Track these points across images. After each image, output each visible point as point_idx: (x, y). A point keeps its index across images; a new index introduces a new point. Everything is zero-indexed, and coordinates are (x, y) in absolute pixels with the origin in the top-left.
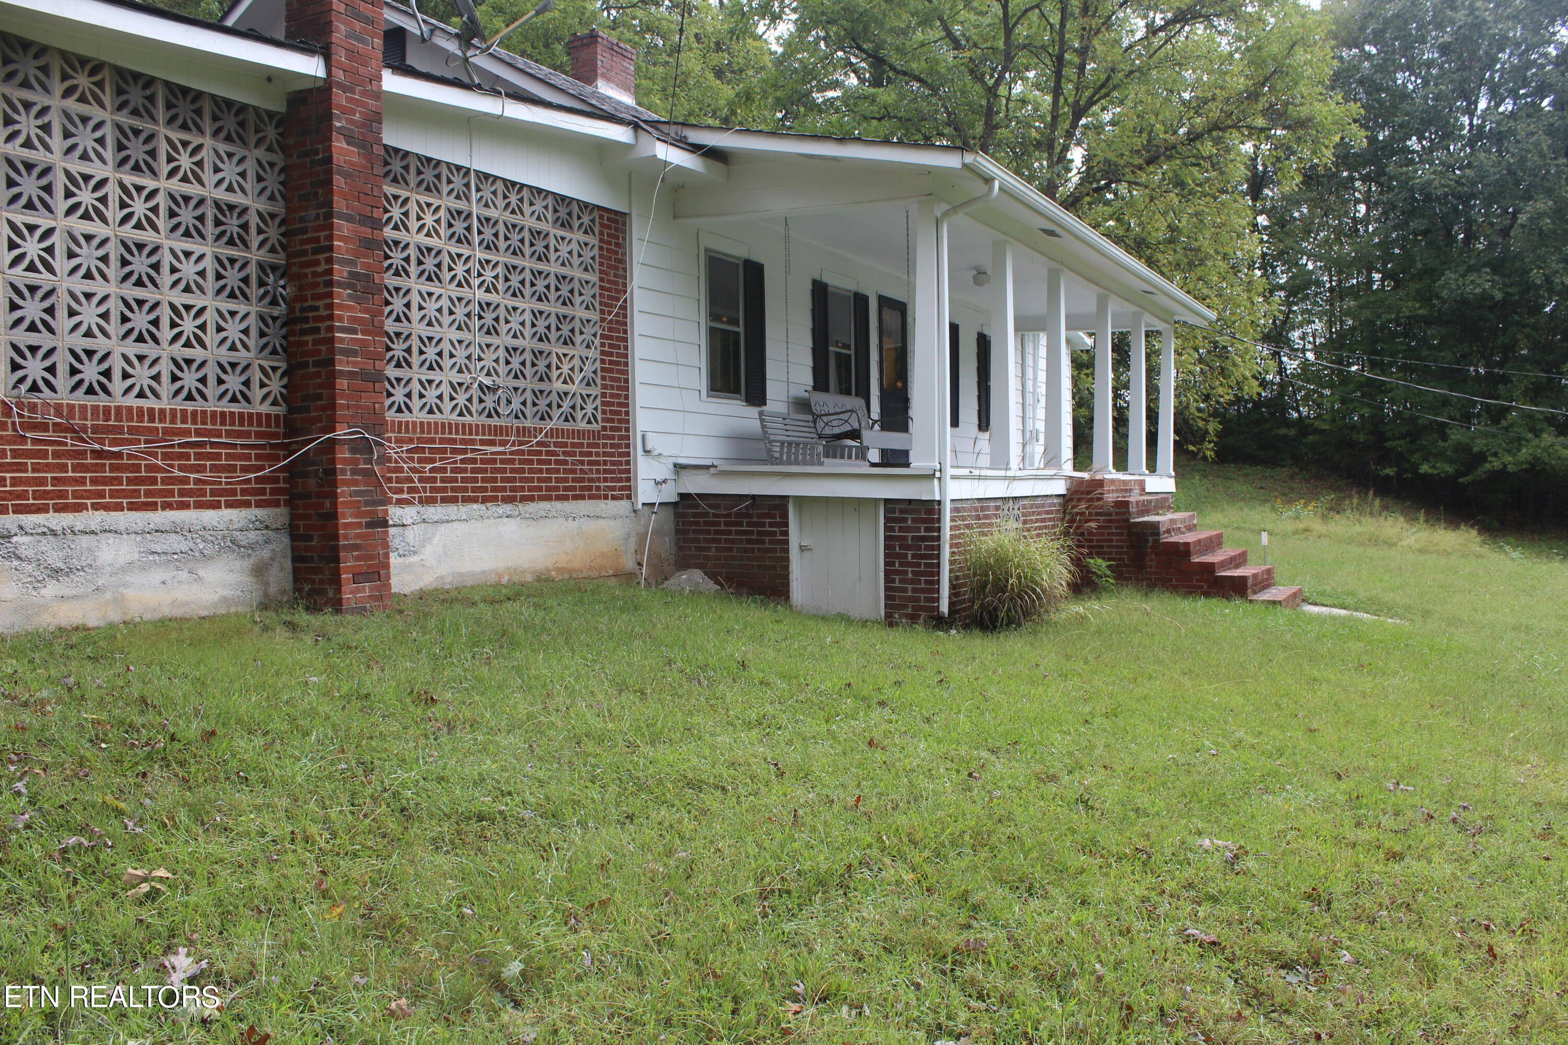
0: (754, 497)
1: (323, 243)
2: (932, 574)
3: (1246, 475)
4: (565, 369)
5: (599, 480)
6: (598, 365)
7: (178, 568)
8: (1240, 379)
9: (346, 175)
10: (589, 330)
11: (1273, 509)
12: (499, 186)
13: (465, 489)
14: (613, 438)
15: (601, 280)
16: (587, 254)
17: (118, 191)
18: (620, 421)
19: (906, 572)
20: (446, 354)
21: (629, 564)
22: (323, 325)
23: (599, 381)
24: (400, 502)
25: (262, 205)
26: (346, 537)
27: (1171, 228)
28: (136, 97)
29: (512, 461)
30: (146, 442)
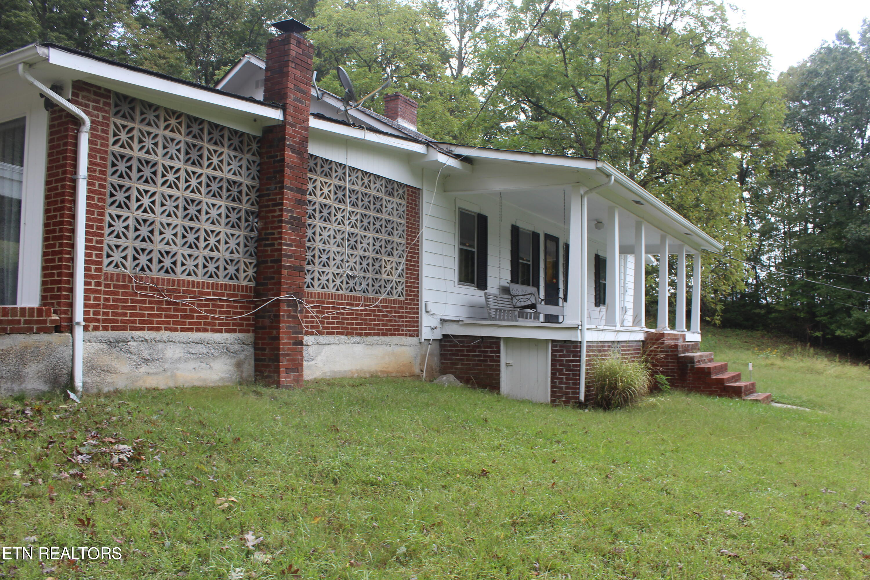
0: (482, 337)
1: (278, 201)
2: (576, 380)
3: (737, 335)
4: (388, 268)
5: (403, 326)
6: (405, 266)
7: (201, 362)
8: (735, 281)
9: (291, 168)
10: (400, 248)
11: (753, 353)
12: (360, 174)
13: (338, 328)
14: (410, 304)
15: (407, 223)
16: (401, 209)
17: (185, 174)
18: (414, 296)
19: (562, 378)
20: (331, 259)
21: (416, 370)
22: (276, 242)
23: (405, 275)
24: (307, 333)
25: (249, 182)
26: (283, 349)
27: (697, 199)
28: (195, 129)
29: (361, 315)
30: (191, 298)
